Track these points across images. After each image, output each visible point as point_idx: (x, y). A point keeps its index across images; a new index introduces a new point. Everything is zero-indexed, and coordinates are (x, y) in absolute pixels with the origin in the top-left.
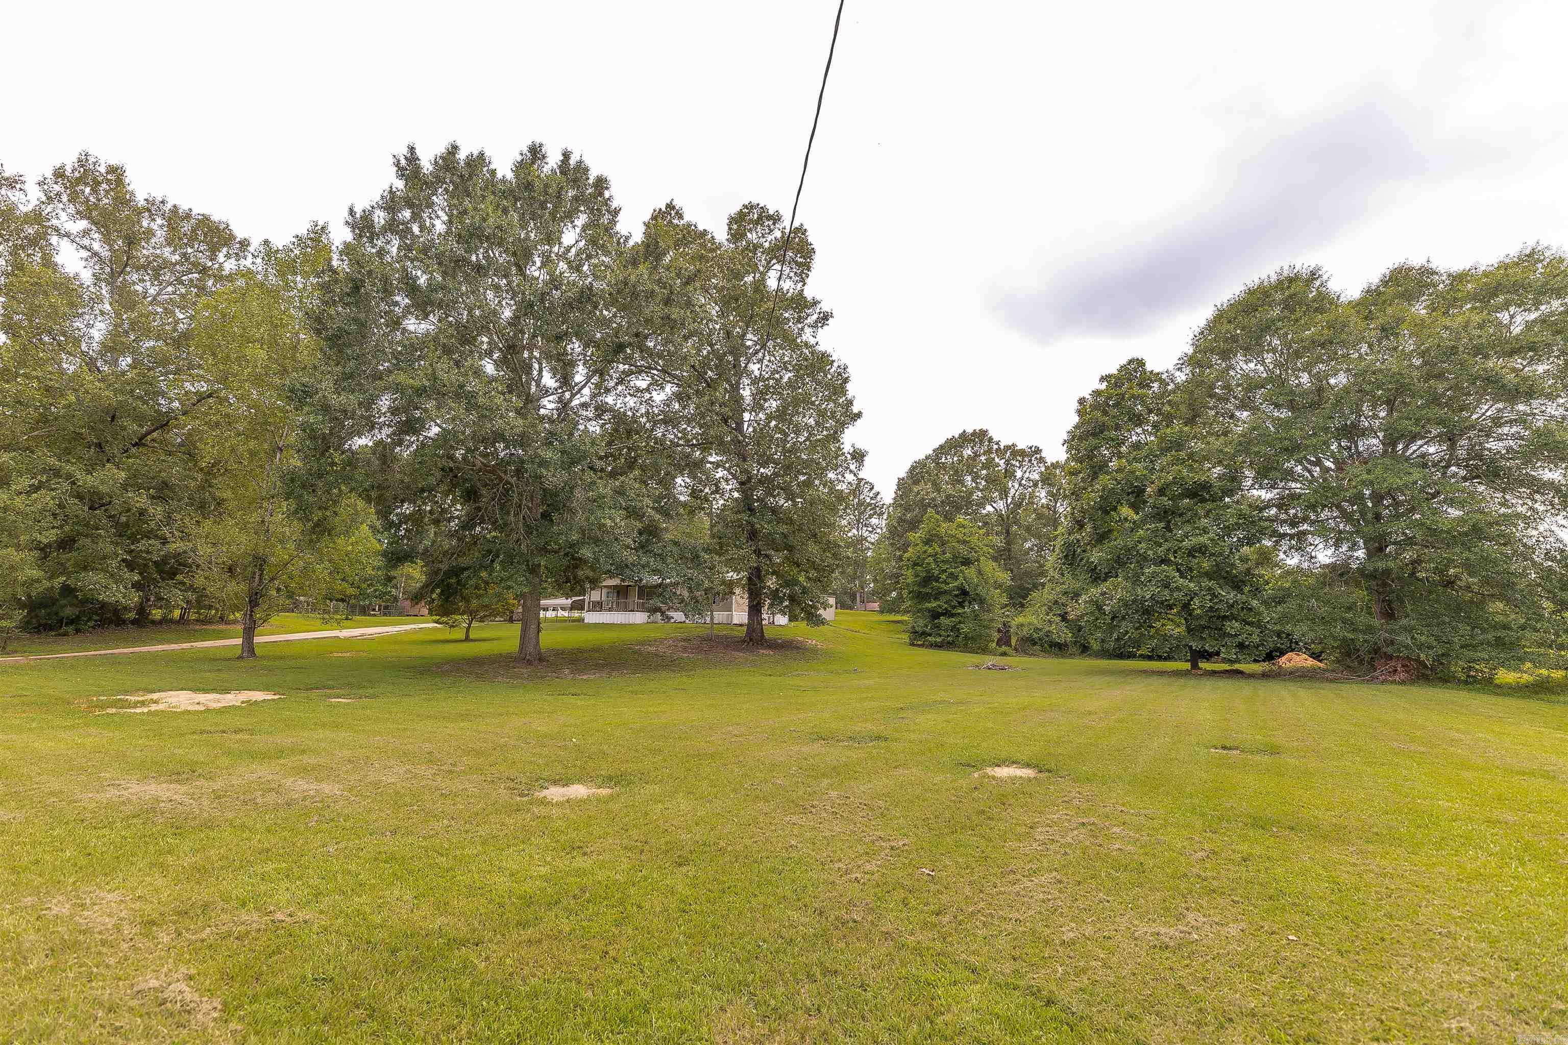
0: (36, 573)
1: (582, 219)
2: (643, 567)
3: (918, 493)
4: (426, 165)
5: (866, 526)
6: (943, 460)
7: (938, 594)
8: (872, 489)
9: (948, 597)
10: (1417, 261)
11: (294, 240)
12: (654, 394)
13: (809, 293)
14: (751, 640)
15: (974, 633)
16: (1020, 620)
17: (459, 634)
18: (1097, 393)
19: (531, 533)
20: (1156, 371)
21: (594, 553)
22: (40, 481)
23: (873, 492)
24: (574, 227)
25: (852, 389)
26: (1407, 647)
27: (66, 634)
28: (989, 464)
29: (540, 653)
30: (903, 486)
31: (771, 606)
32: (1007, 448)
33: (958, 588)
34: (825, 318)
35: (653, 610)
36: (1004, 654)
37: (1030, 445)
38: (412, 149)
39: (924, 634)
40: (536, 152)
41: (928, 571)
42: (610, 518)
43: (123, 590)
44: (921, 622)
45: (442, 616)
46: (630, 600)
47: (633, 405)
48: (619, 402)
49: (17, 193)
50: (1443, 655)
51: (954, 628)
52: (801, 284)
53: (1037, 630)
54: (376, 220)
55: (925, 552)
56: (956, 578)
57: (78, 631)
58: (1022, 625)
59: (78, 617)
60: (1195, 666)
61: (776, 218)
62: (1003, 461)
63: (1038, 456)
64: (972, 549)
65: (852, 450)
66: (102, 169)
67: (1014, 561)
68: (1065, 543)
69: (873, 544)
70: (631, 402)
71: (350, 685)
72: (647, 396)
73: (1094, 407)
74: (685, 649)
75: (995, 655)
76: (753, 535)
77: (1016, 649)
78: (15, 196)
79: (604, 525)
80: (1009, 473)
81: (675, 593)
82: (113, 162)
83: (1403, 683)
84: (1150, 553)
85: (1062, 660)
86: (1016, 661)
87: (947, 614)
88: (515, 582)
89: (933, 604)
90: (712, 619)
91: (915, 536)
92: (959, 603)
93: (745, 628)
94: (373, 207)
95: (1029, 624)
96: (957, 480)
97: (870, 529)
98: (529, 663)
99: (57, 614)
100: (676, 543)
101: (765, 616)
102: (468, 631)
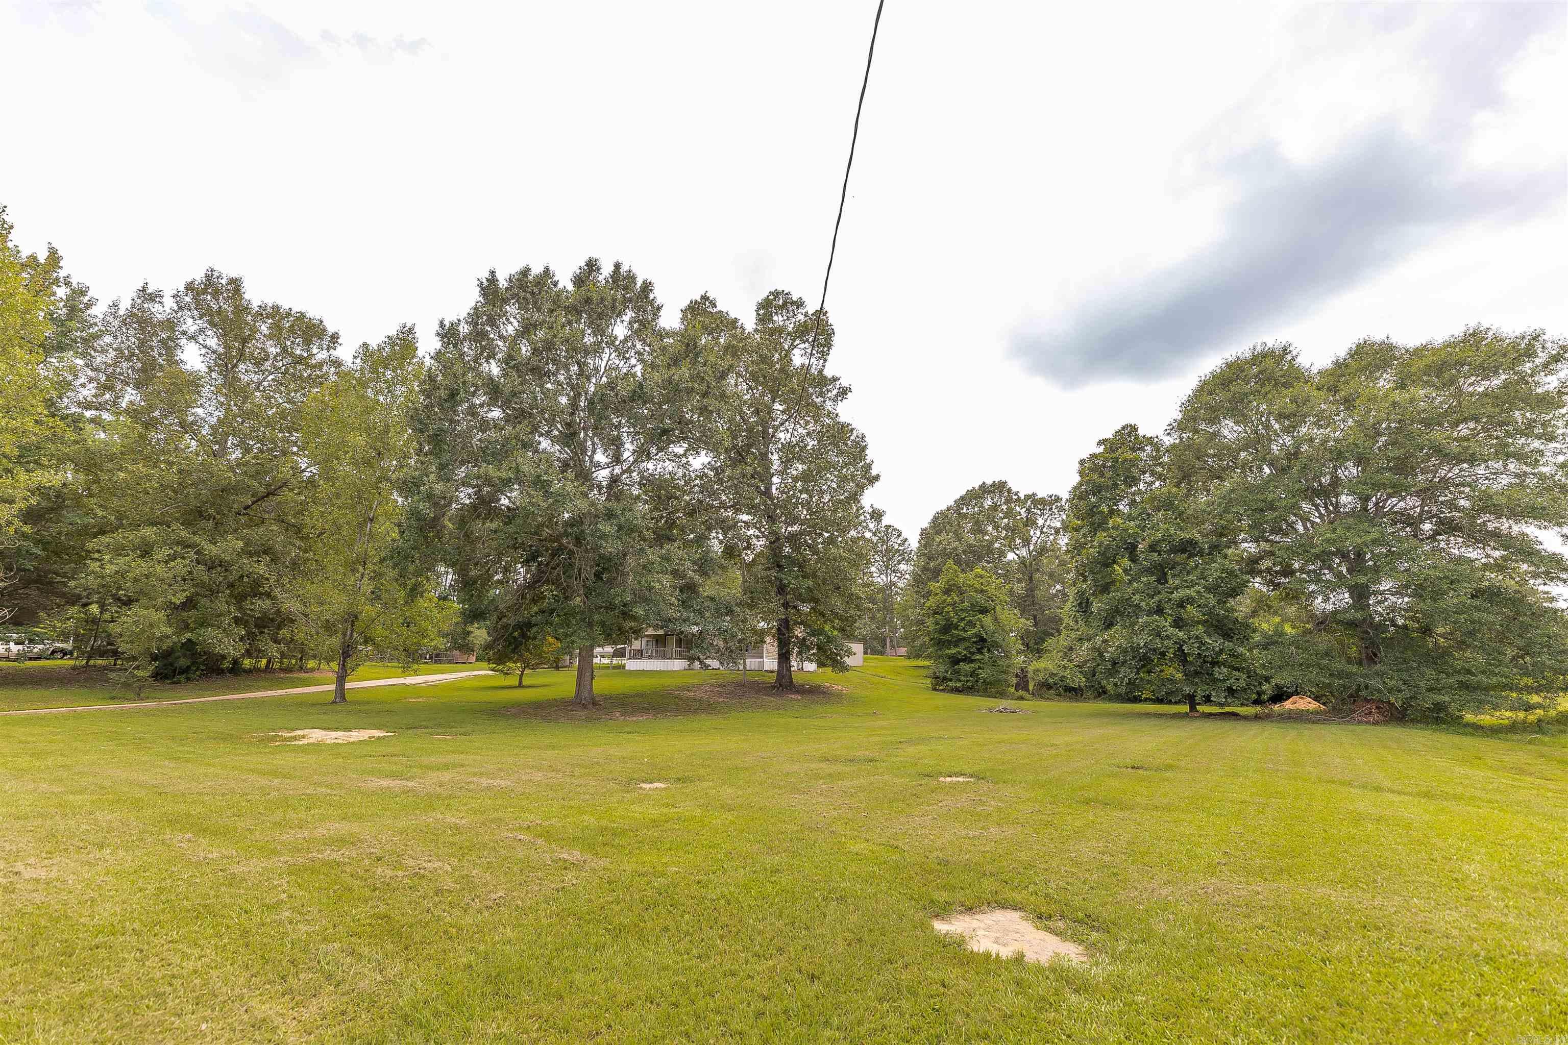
0: (169, 630)
1: (629, 315)
2: (684, 621)
3: (940, 543)
4: (503, 283)
5: (894, 571)
6: (965, 510)
7: (958, 641)
8: (899, 535)
9: (967, 644)
10: (1378, 336)
11: (386, 340)
12: (691, 458)
13: (828, 372)
14: (781, 685)
15: (992, 679)
16: (1035, 665)
17: (513, 681)
18: (1094, 456)
19: (591, 594)
20: (1149, 435)
21: (644, 611)
22: (175, 551)
23: (901, 538)
24: (622, 321)
25: (870, 454)
26: (1379, 691)
27: (178, 682)
28: (1009, 514)
29: (593, 698)
30: (925, 535)
31: (800, 653)
32: (1028, 497)
33: (976, 635)
34: (844, 392)
35: (692, 659)
36: (1022, 698)
37: (1050, 494)
38: (493, 273)
39: (945, 679)
40: (592, 266)
41: (948, 620)
42: (658, 581)
43: (233, 643)
44: (942, 669)
45: (498, 665)
46: (668, 649)
47: (671, 469)
48: (659, 466)
49: (156, 305)
50: (1411, 698)
51: (973, 674)
52: (822, 361)
53: (1052, 675)
54: (461, 330)
55: (945, 601)
56: (974, 626)
57: (188, 679)
58: (1038, 671)
59: (188, 668)
60: (1193, 708)
61: (800, 304)
62: (1024, 510)
63: (1059, 504)
64: (989, 597)
65: (871, 510)
66: (224, 282)
67: (1037, 607)
68: (1079, 591)
69: (901, 589)
70: (669, 466)
71: (440, 725)
72: (684, 460)
73: (1092, 470)
74: (720, 694)
75: (1012, 699)
76: (781, 589)
77: (1033, 694)
78: (156, 308)
79: (654, 587)
80: (1030, 522)
81: (712, 644)
82: (234, 275)
83: (1376, 723)
84: (1143, 604)
85: (1075, 704)
86: (1030, 705)
87: (969, 661)
88: (579, 637)
89: (953, 651)
90: (745, 667)
91: (934, 586)
92: (978, 649)
93: (775, 674)
94: (459, 320)
95: (1045, 669)
96: (978, 529)
97: (899, 575)
98: (584, 706)
99: (171, 664)
100: (712, 599)
101: (793, 663)
102: (521, 679)
